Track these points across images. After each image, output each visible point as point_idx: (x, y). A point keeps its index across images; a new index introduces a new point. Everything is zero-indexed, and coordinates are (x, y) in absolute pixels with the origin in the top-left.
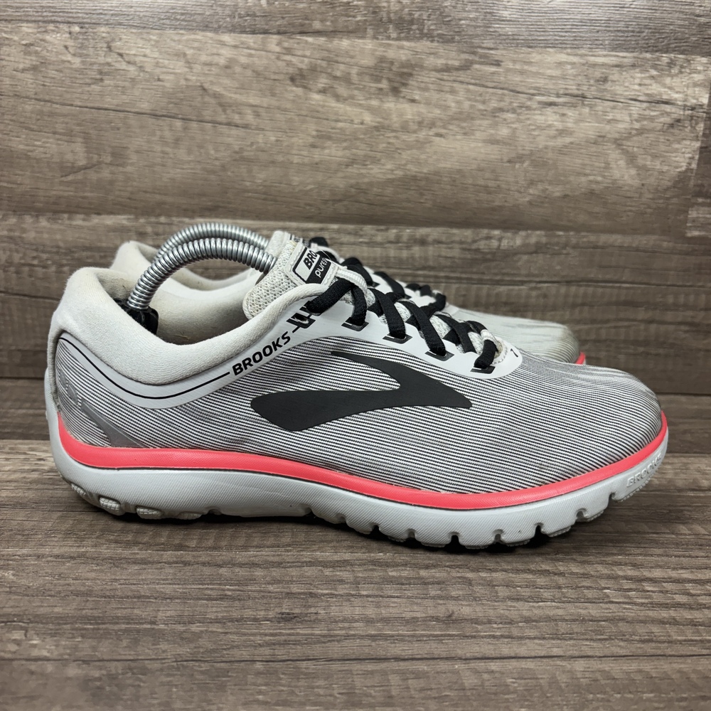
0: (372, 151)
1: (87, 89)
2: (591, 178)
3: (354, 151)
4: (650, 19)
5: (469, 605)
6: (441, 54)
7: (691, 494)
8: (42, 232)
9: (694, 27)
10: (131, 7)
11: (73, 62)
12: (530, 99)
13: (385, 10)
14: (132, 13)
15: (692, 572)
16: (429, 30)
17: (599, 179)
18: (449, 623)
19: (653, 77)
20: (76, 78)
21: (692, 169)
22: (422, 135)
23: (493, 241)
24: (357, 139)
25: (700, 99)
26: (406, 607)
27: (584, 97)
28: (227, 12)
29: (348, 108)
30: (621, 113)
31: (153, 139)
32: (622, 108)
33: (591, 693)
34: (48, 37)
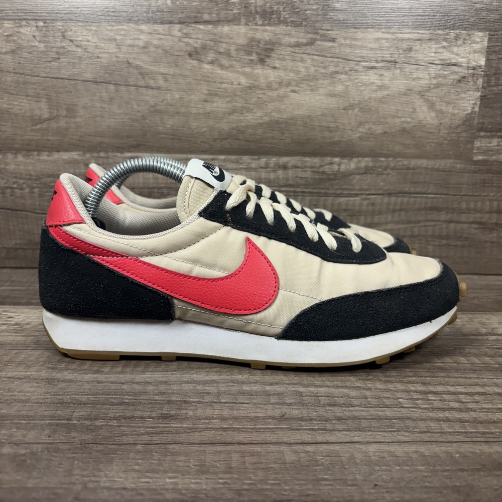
0: (246, 103)
1: (49, 65)
2: (403, 119)
3: (235, 104)
4: (441, 6)
5: (298, 409)
6: (293, 34)
7: (473, 337)
8: (19, 165)
9: (472, 11)
10: (78, 8)
11: (39, 46)
12: (357, 65)
13: (253, 5)
14: (79, 12)
15: (466, 388)
16: (284, 18)
17: (409, 120)
18: (282, 421)
19: (444, 47)
20: (41, 58)
21: (476, 112)
22: (282, 91)
23: (334, 166)
24: (236, 95)
25: (479, 62)
26: (252, 410)
27: (395, 62)
28: (144, 9)
29: (229, 74)
30: (423, 73)
31: (95, 98)
32: (423, 70)
33: (378, 466)
34: (22, 30)
